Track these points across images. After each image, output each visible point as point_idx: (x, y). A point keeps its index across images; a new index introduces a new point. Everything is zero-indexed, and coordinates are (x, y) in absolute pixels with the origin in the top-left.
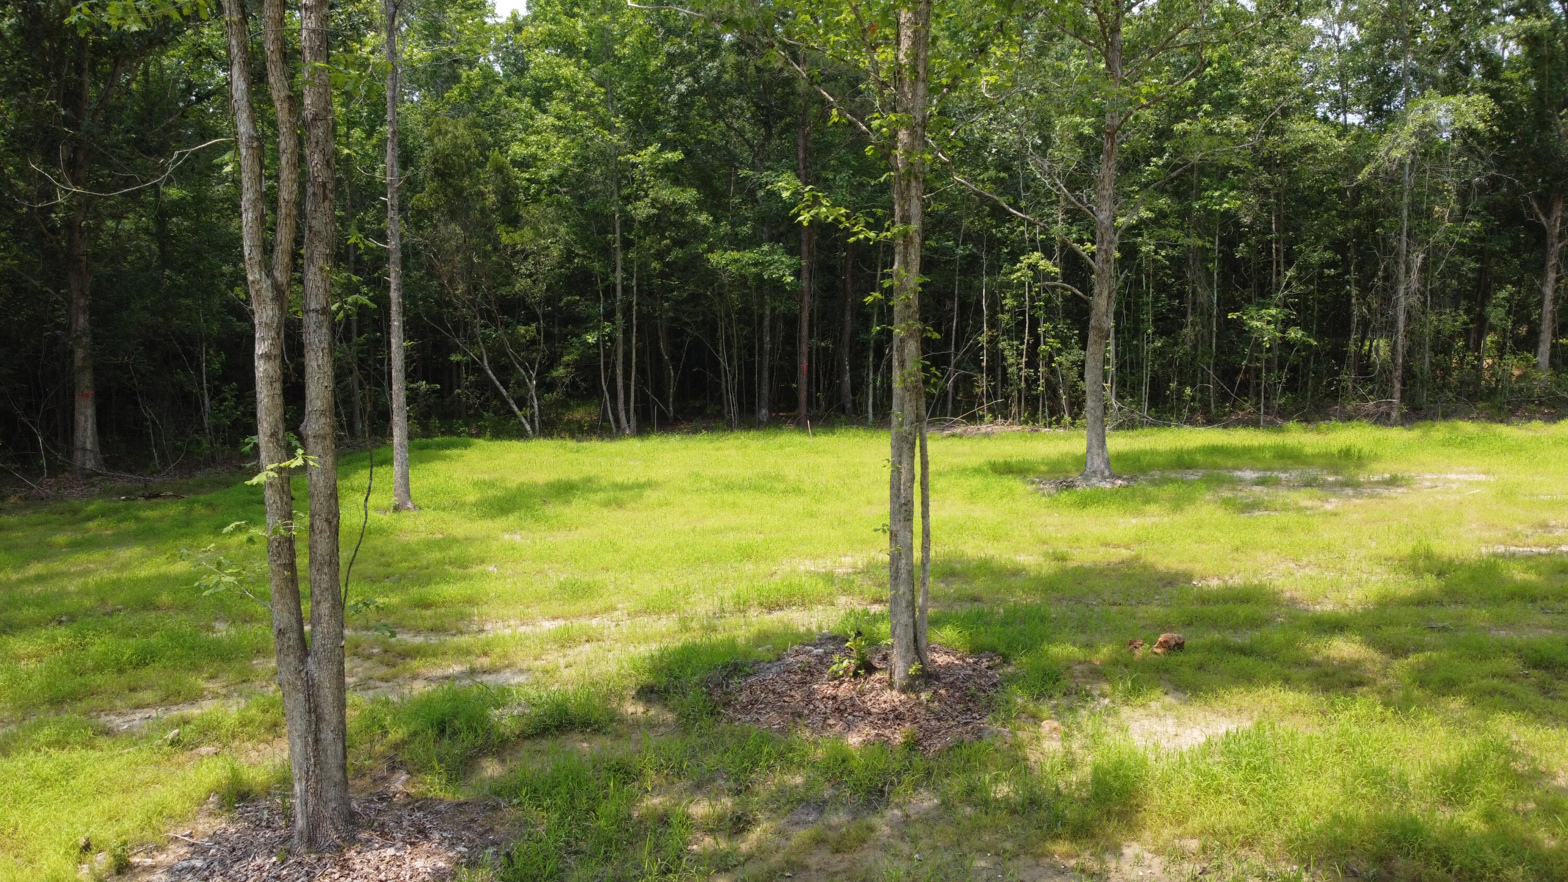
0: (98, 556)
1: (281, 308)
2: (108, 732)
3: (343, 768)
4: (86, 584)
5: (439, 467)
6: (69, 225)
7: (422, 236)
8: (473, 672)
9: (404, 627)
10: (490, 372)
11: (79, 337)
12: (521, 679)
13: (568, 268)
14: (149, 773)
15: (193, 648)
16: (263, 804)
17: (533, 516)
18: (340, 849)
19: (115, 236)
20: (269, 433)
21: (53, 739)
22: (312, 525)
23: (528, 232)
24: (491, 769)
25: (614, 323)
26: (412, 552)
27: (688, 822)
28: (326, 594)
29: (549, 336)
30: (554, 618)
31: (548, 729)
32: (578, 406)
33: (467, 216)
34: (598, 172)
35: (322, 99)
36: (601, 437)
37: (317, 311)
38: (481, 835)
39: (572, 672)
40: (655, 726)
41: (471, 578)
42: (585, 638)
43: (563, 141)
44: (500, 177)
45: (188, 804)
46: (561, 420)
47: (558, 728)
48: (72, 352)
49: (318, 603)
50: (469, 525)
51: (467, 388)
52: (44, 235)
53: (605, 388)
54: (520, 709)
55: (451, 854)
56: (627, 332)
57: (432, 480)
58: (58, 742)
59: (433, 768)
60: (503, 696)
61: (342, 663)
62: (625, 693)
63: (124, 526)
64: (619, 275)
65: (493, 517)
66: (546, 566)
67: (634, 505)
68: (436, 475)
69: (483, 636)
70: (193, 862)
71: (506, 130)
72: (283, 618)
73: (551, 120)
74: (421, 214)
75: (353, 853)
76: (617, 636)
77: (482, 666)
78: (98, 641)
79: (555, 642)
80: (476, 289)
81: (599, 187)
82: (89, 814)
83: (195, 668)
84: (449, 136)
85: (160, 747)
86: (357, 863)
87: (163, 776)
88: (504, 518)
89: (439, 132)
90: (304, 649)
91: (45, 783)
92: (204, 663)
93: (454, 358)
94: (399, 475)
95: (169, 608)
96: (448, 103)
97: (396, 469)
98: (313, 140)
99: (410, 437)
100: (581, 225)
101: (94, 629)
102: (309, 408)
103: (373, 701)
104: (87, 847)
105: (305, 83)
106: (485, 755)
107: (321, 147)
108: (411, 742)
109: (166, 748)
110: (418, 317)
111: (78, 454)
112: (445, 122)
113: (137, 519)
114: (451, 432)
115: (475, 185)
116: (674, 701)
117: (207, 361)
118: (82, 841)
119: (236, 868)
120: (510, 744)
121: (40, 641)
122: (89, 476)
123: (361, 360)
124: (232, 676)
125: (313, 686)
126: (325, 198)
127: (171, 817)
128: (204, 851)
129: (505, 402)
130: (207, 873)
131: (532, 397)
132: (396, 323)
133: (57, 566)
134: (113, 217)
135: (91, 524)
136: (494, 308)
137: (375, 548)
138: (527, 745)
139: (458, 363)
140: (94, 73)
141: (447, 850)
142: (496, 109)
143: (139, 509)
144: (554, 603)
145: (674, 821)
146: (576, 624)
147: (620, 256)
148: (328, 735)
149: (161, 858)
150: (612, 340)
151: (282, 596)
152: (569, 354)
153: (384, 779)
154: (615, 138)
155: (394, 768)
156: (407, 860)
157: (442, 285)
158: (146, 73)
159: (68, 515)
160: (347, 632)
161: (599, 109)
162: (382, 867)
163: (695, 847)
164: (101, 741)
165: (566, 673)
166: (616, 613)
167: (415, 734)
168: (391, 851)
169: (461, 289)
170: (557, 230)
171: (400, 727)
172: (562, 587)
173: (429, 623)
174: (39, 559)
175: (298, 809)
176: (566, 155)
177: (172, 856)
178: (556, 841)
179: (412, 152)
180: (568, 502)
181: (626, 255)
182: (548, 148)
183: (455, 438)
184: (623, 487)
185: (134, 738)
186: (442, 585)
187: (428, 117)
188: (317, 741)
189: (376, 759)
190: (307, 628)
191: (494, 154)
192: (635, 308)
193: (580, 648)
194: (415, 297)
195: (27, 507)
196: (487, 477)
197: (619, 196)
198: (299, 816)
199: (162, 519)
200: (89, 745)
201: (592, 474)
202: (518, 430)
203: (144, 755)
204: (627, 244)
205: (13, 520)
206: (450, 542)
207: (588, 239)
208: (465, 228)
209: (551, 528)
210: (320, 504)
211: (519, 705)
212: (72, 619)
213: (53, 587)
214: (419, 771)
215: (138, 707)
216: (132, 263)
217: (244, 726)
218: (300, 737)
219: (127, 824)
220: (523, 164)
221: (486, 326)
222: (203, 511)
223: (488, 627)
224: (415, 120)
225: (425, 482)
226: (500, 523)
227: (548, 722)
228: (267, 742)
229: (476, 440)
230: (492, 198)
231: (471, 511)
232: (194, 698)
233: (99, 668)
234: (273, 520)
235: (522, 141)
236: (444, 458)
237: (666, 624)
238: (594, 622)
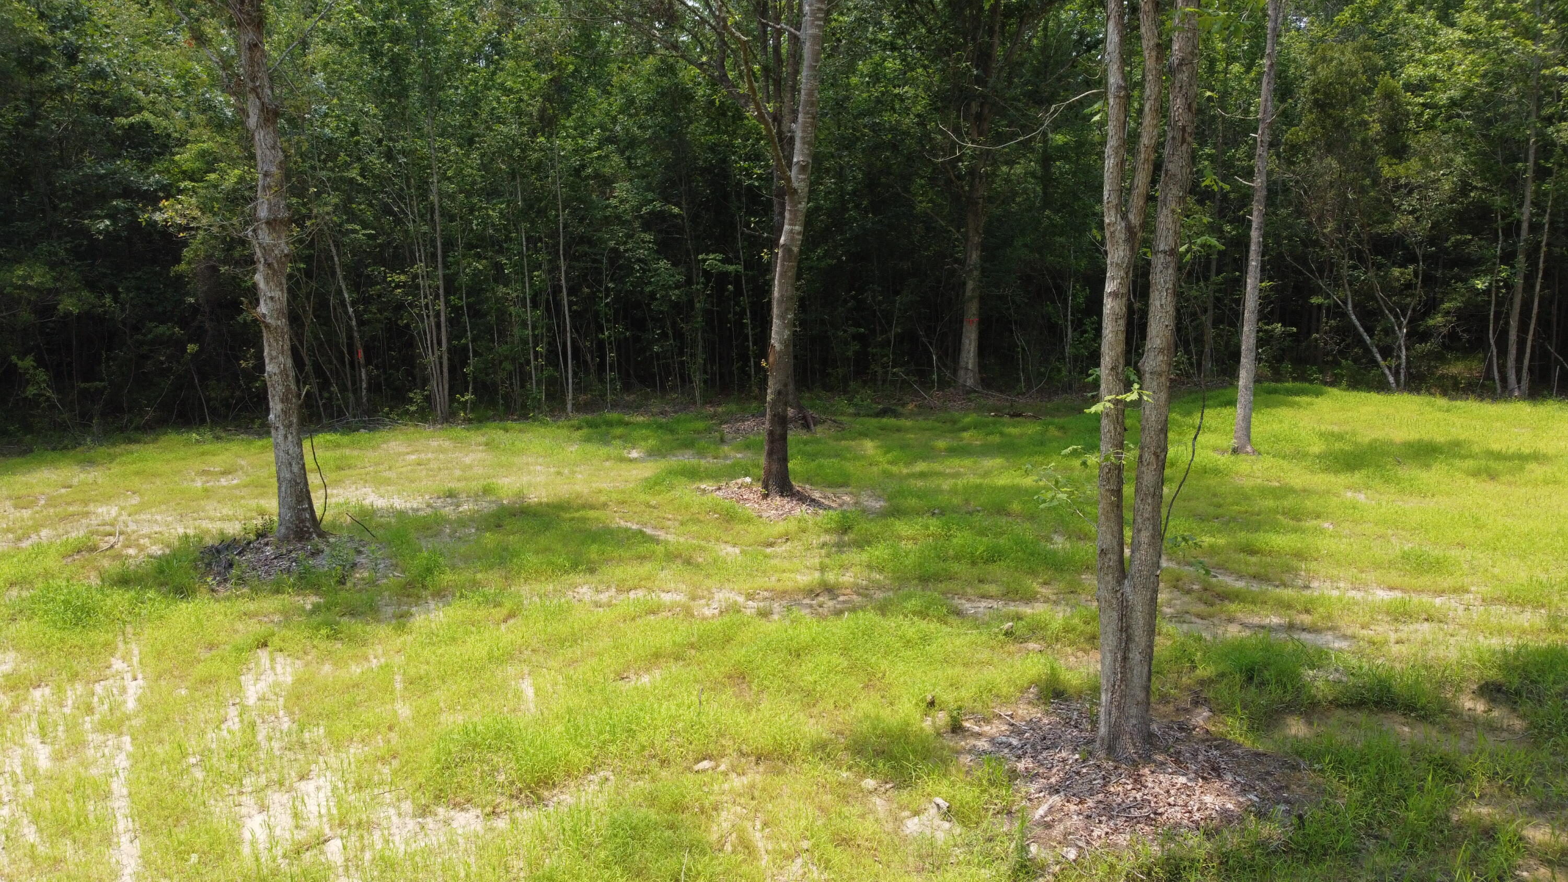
0: (968, 462)
1: (1132, 249)
2: (958, 613)
3: (1147, 690)
4: (956, 485)
5: (1284, 413)
6: (972, 172)
7: (1294, 172)
8: (1291, 627)
9: (1227, 569)
10: (1353, 317)
11: (971, 270)
12: (1344, 645)
13: (1462, 203)
14: (985, 655)
15: (1032, 554)
16: (1074, 705)
17: (1382, 476)
18: (1135, 764)
19: (1008, 181)
20: (1110, 366)
21: (918, 609)
22: (1141, 457)
23: (1415, 164)
24: (1296, 728)
25: (1513, 267)
26: (1244, 496)
27: (1519, 843)
28: (1147, 523)
29: (1429, 280)
30: (1391, 588)
31: (1365, 703)
32: (1457, 359)
33: (1346, 148)
34: (1513, 90)
35: (1190, 43)
36: (1481, 397)
37: (1165, 252)
38: (1275, 790)
39: (1403, 649)
40: (1496, 729)
41: (1303, 532)
42: (1424, 616)
43: (1470, 57)
44: (1388, 103)
45: (1012, 689)
46: (1433, 374)
47: (1377, 704)
48: (964, 284)
49: (1139, 531)
50: (1309, 477)
51: (1326, 333)
52: (952, 182)
53: (1492, 342)
54: (1337, 675)
55: (1241, 799)
56: (1529, 279)
57: (1276, 426)
58: (921, 612)
59: (1235, 712)
60: (1320, 658)
61: (1155, 591)
62: (1464, 685)
63: (990, 438)
64: (1527, 210)
65: (1336, 472)
66: (1390, 532)
67: (1511, 479)
68: (1281, 422)
69: (1307, 593)
70: (1011, 739)
71: (1403, 50)
72: (1108, 540)
73: (1458, 34)
74: (1294, 148)
75: (1146, 771)
76: (1464, 621)
77: (1302, 623)
78: (959, 535)
79: (1388, 613)
80: (1348, 227)
81: (1513, 107)
82: (936, 677)
83: (1033, 573)
84: (1334, 63)
85: (996, 635)
86: (1149, 781)
87: (996, 660)
88: (1349, 475)
89: (1324, 59)
90: (1122, 572)
91: (908, 644)
92: (1040, 569)
93: (1315, 300)
94: (1240, 417)
95: (1017, 516)
96: (1337, 27)
97: (1239, 411)
98: (1177, 85)
99: (1258, 380)
100: (1484, 154)
101: (958, 524)
102: (1148, 345)
103: (1187, 635)
104: (932, 704)
105: (1173, 30)
106: (1292, 713)
107: (1184, 91)
108: (1217, 682)
109: (1001, 637)
110: (1281, 256)
111: (961, 373)
112: (1332, 48)
113: (1002, 434)
114: (1303, 378)
115: (1359, 114)
116: (1527, 707)
117: (1073, 295)
118: (929, 698)
119: (1045, 754)
120: (1320, 708)
121: (917, 527)
122: (968, 392)
123: (1218, 299)
124: (1062, 585)
125: (1127, 607)
126: (1184, 141)
127: (998, 696)
128: (1021, 733)
129: (1367, 350)
130: (1020, 752)
131: (1400, 347)
132: (1254, 262)
133: (937, 466)
134: (1006, 163)
135: (965, 435)
136: (1366, 248)
137: (1208, 488)
138: (1340, 713)
139: (1319, 306)
140: (1003, 34)
141: (1238, 794)
142: (1393, 28)
143: (1004, 425)
144: (1393, 572)
145: (1503, 838)
146: (1415, 599)
147: (1531, 188)
148: (1136, 656)
149: (986, 728)
150: (1508, 286)
151: (1108, 519)
152: (1450, 301)
153: (1186, 710)
154: (1540, 49)
155: (1197, 703)
156: (1197, 793)
157: (1310, 223)
158: (1045, 28)
159: (948, 425)
160: (1164, 563)
161: (1523, 15)
162: (1172, 792)
163: (1525, 874)
164: (951, 619)
165: (1395, 649)
166: (1466, 596)
167: (1222, 675)
168: (1182, 780)
169: (1330, 227)
170: (1452, 160)
171: (1208, 664)
172: (1405, 557)
173: (1252, 570)
174: (924, 458)
175: (1102, 717)
176: (1472, 73)
177: (995, 729)
178: (1355, 818)
179: (1292, 84)
180: (1428, 466)
181: (1539, 186)
182: (1450, 68)
183: (1307, 385)
184: (1499, 456)
185: (977, 623)
186: (1271, 534)
187: (1312, 45)
188: (1125, 659)
189: (1181, 690)
190: (1127, 552)
191: (1385, 79)
192: (1544, 249)
193: (1417, 626)
194: (1279, 236)
195: (920, 414)
196: (1336, 429)
197: (1538, 117)
198: (1102, 723)
199: (1021, 436)
200: (942, 620)
201: (1462, 437)
202: (1379, 382)
203: (984, 638)
204: (1542, 174)
205: (908, 423)
206: (1285, 491)
207: (1490, 169)
208: (1342, 161)
209: (1403, 491)
210: (1149, 438)
211: (1336, 670)
212: (942, 513)
213: (932, 483)
214: (1222, 712)
215: (983, 597)
216: (1019, 204)
217: (1067, 632)
218: (1110, 651)
219: (963, 693)
220: (1417, 88)
221: (1354, 267)
222: (1056, 433)
223: (1315, 584)
224: (1298, 50)
225: (1268, 428)
226: (1343, 479)
227: (1366, 695)
228: (1084, 651)
229: (1330, 389)
230: (1377, 127)
231: (1313, 463)
232: (1030, 598)
233: (957, 558)
234: (1106, 447)
235: (1419, 61)
236: (1292, 405)
237: (1529, 619)
238: (1438, 601)
